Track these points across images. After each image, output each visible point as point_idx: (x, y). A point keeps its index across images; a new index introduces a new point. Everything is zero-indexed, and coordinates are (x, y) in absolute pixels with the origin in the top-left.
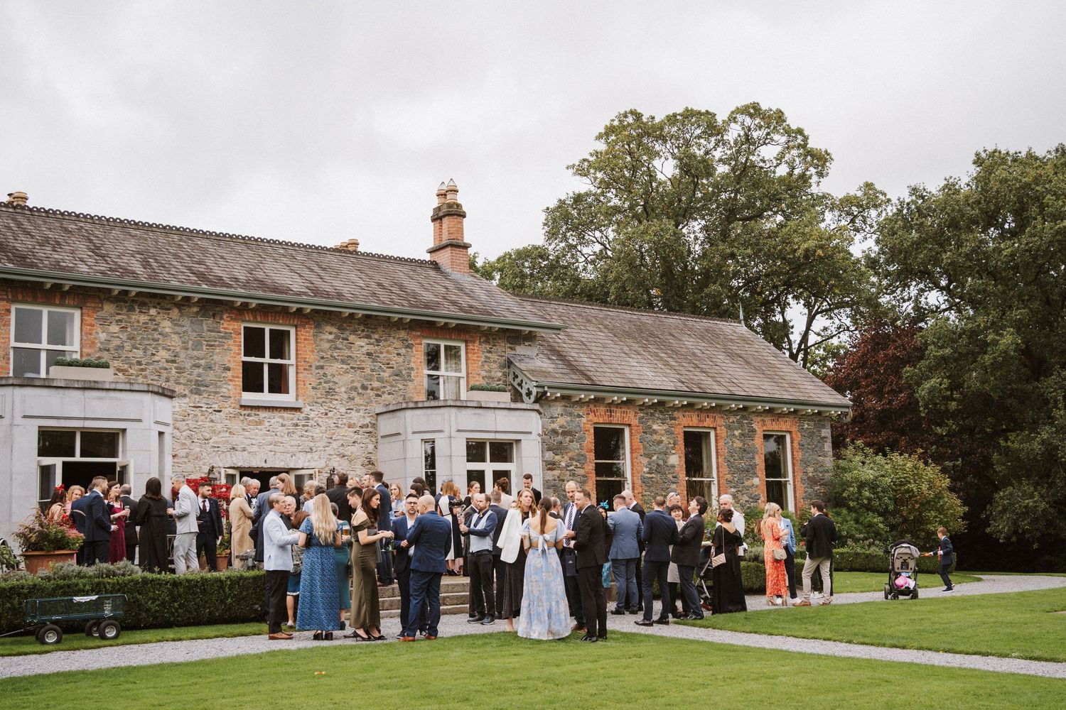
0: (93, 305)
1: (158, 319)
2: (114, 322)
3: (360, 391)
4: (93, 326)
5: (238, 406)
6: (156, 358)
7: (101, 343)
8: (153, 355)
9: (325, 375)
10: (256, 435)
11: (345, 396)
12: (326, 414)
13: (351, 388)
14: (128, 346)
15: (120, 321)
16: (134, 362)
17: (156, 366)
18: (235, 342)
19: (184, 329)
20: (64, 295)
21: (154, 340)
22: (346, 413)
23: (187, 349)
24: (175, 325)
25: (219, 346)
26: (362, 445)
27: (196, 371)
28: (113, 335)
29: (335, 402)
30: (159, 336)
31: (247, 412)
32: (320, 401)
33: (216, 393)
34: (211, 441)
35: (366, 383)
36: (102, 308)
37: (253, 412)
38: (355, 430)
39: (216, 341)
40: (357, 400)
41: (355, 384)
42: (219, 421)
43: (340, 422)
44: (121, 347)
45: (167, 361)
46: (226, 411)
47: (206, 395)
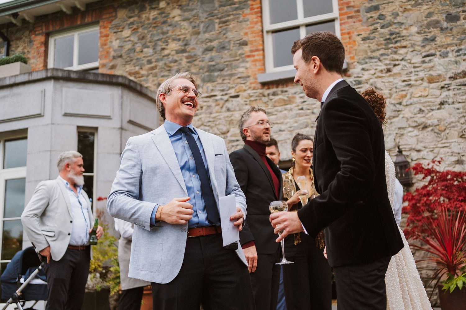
0: (108, 16)
1: (168, 10)
2: (127, 27)
3: (445, 25)
4: (107, 36)
5: (259, 86)
6: (166, 52)
7: (115, 51)
8: (163, 49)
9: (381, 17)
10: (285, 117)
11: (419, 39)
12: (389, 70)
13: (429, 26)
14: (138, 47)
15: (132, 23)
16: (145, 61)
17: (166, 60)
18: (252, 9)
19: (194, 12)
20: (84, 14)
21: (163, 33)
22: (424, 62)
23: (198, 33)
24: (185, 11)
25: (233, 20)
26: (457, 105)
27: (208, 56)
28: (125, 40)
29: (402, 51)
30: (169, 28)
31: (271, 91)
32: (377, 54)
33: (231, 75)
34: (229, 134)
35: (454, 11)
36: (116, 17)
37: (280, 89)
38: (442, 84)
39: (229, 15)
40: (441, 39)
41: (435, 18)
42: (237, 108)
43: (413, 78)
44: (133, 50)
45: (178, 52)
46: (245, 94)
47: (220, 81)
